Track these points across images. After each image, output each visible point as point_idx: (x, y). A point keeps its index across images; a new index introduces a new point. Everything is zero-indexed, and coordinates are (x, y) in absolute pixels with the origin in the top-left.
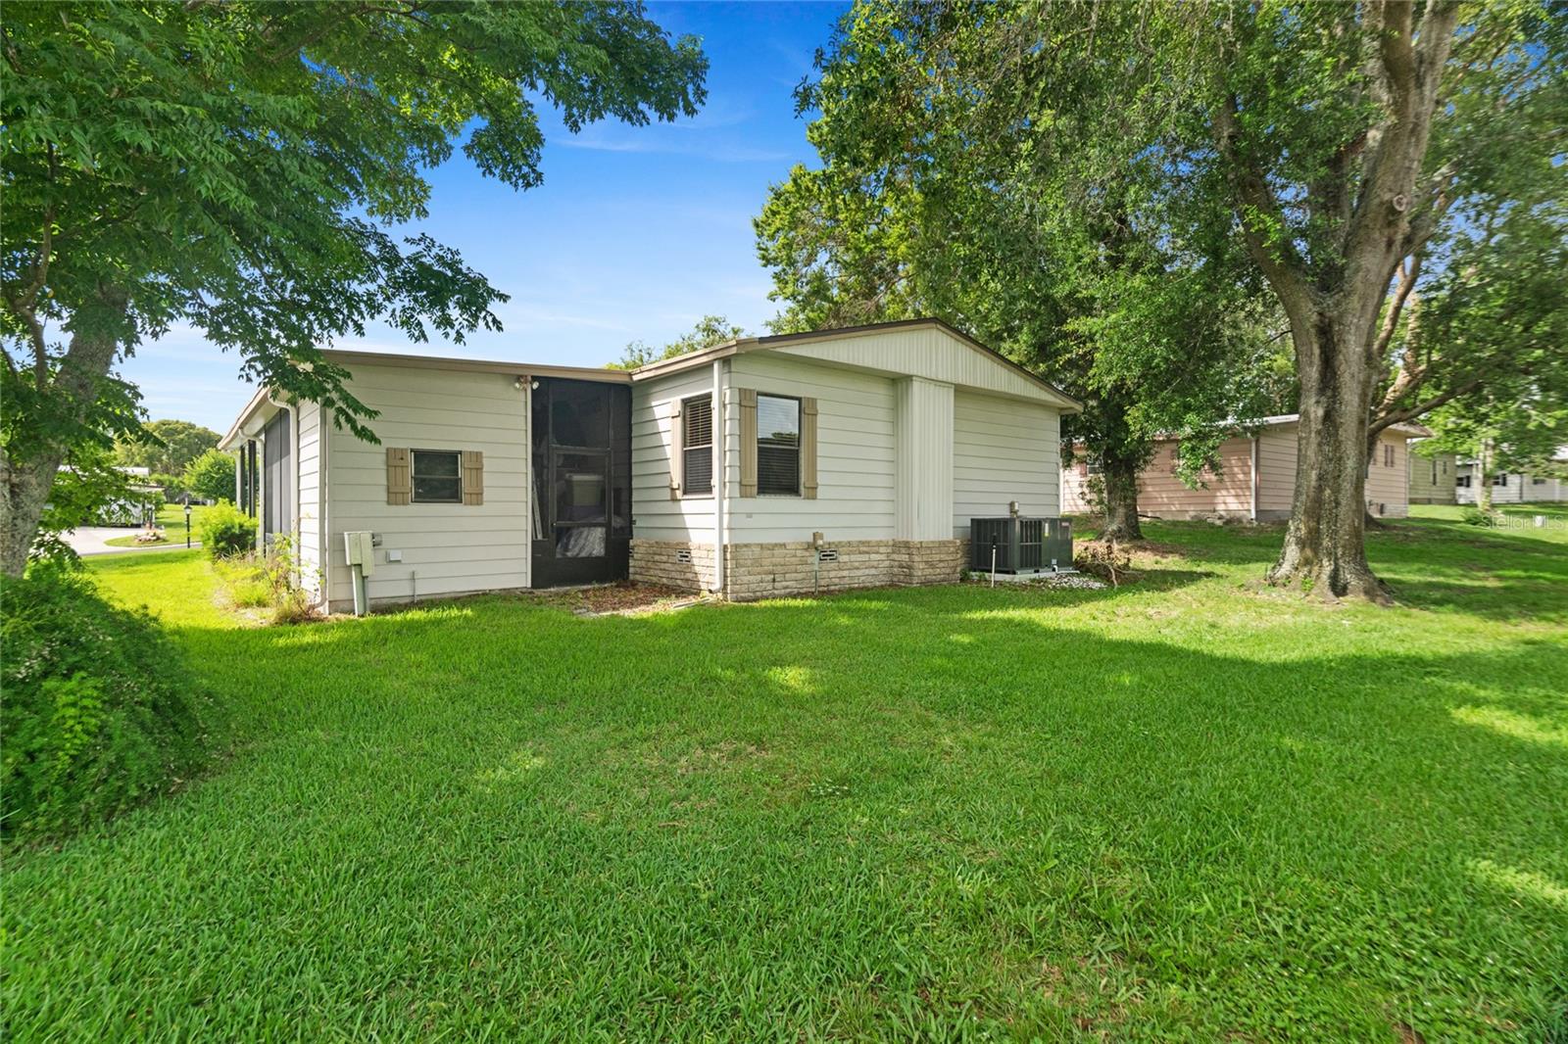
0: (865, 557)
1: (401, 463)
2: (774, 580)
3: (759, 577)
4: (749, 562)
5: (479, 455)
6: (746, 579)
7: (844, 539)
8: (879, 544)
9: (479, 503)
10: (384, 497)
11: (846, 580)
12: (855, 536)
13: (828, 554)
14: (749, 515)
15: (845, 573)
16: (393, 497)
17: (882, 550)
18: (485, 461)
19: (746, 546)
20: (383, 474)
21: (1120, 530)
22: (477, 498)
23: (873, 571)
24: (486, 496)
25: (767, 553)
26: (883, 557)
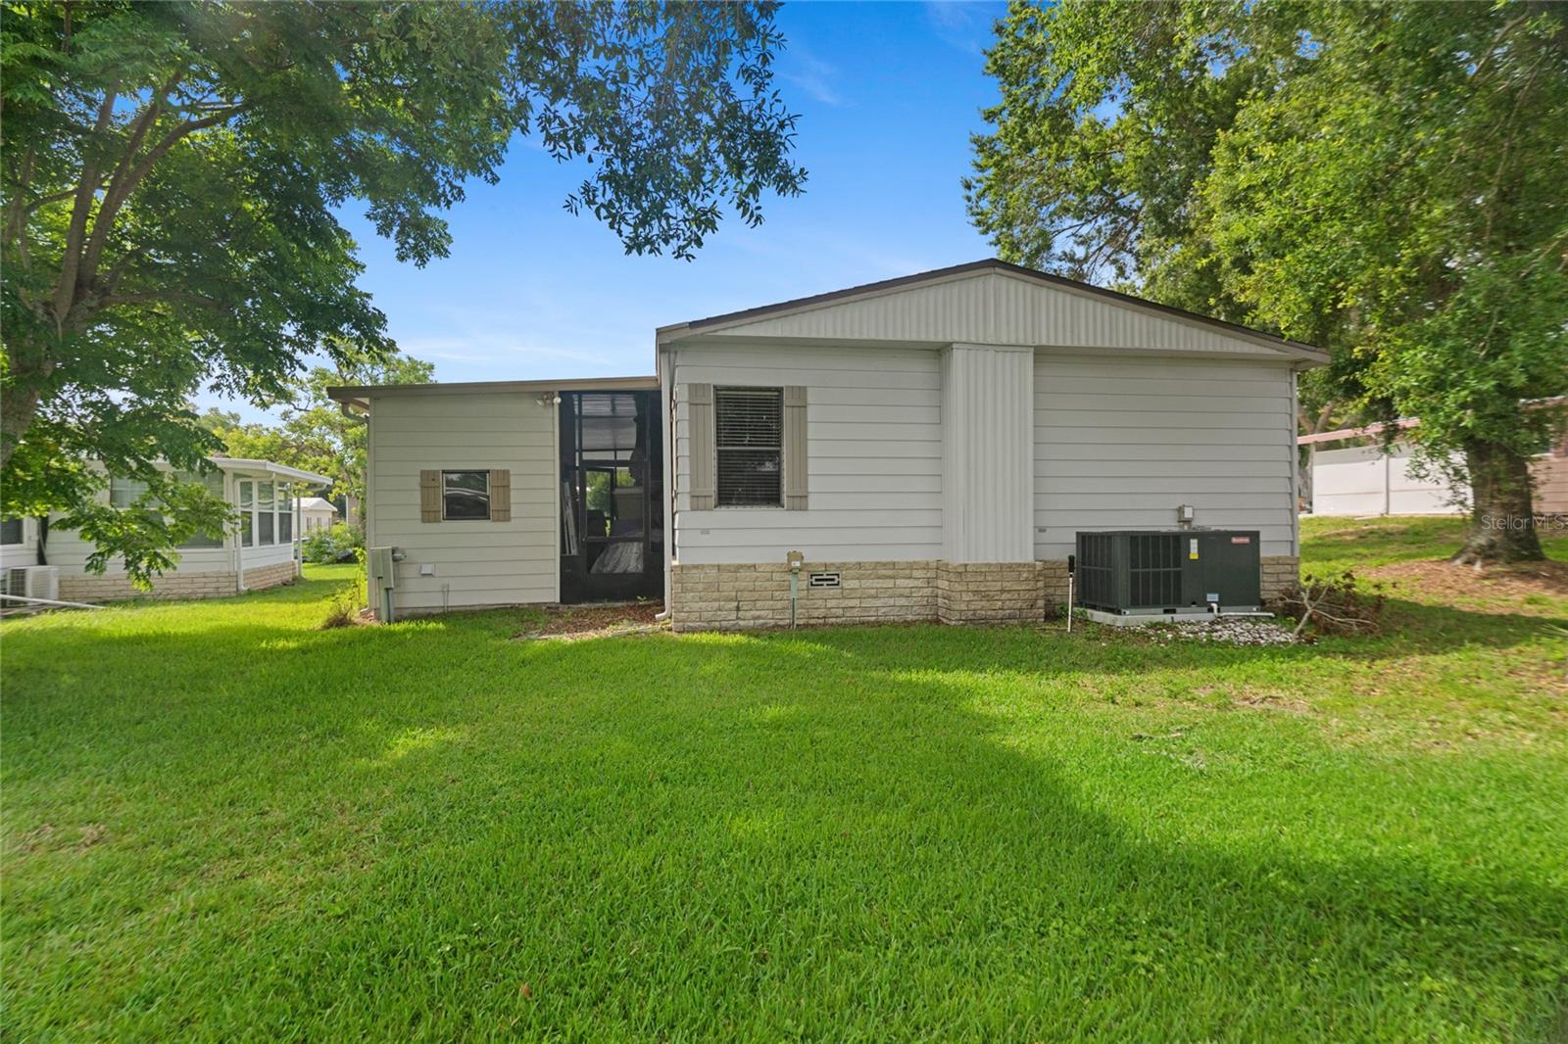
0: (890, 583)
1: (433, 484)
2: (738, 609)
3: (716, 605)
4: (700, 587)
5: (506, 473)
6: (696, 606)
7: (853, 560)
8: (911, 566)
9: (508, 519)
10: (419, 515)
11: (855, 612)
12: (869, 556)
13: (824, 578)
14: (706, 531)
15: (851, 603)
16: (428, 516)
17: (916, 574)
18: (512, 478)
19: (696, 567)
20: (418, 494)
21: (1492, 546)
22: (505, 515)
23: (903, 601)
24: (514, 511)
25: (726, 576)
26: (918, 583)
